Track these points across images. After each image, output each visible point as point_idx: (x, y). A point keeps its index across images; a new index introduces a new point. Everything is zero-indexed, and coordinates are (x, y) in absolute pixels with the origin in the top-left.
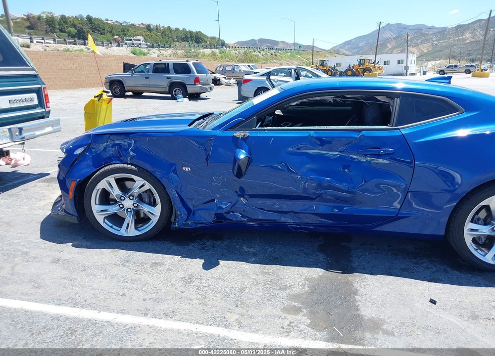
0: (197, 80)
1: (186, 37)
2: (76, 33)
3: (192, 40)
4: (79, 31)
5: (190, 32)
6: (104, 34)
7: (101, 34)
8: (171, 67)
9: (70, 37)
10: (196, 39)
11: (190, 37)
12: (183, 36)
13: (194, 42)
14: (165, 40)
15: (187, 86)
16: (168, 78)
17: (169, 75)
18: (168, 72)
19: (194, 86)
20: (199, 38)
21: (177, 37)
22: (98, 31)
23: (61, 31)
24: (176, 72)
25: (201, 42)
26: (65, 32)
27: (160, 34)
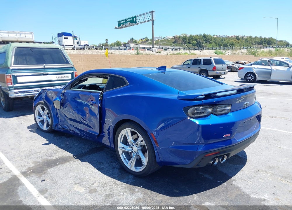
0: (214, 68)
1: (262, 41)
2: (196, 44)
3: (265, 44)
4: (198, 42)
5: (265, 38)
6: (211, 43)
7: (210, 43)
8: (202, 62)
9: (193, 46)
10: (268, 42)
11: (264, 42)
12: (259, 41)
13: (266, 44)
14: (246, 44)
15: (209, 72)
16: (199, 67)
17: (200, 66)
18: (200, 64)
19: (212, 72)
20: (270, 41)
21: (255, 42)
22: (208, 41)
23: (189, 43)
24: (204, 63)
25: (271, 44)
26: (191, 43)
27: (244, 41)
